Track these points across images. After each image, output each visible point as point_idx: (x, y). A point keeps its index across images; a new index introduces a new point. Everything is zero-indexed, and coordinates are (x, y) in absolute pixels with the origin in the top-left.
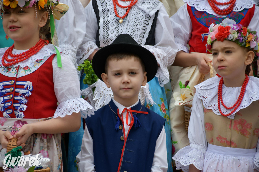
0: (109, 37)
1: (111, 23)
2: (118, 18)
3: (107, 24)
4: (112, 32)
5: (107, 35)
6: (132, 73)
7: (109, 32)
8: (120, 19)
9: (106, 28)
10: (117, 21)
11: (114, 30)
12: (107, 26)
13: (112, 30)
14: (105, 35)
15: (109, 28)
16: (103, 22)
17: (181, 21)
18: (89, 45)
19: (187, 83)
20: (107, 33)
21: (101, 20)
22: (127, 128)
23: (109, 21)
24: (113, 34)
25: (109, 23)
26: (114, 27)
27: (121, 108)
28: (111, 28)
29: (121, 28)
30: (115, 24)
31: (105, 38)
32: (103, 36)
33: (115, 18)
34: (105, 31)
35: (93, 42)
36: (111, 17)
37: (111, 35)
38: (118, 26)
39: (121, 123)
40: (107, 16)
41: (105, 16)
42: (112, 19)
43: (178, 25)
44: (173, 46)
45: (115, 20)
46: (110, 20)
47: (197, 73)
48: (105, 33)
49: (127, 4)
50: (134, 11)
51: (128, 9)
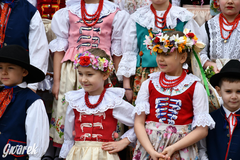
0: (217, 53)
1: (218, 42)
2: (223, 39)
3: (215, 43)
4: (219, 49)
5: (215, 52)
6: (238, 92)
7: (217, 49)
8: (225, 40)
9: (215, 47)
10: (223, 41)
11: (220, 48)
12: (215, 45)
13: (219, 48)
14: (214, 52)
15: (217, 47)
16: (213, 42)
18: (203, 57)
20: (216, 50)
21: (211, 40)
22: (232, 127)
23: (216, 42)
24: (220, 51)
25: (217, 43)
26: (220, 46)
27: (228, 113)
28: (218, 47)
29: (225, 46)
30: (221, 43)
31: (214, 54)
32: (212, 52)
33: (221, 38)
34: (214, 49)
35: (206, 54)
36: (218, 38)
37: (218, 52)
38: (223, 45)
39: (228, 124)
40: (216, 37)
41: (214, 37)
42: (219, 39)
45: (221, 40)
46: (218, 41)
48: (214, 50)
49: (230, 28)
50: (235, 33)
51: (231, 31)
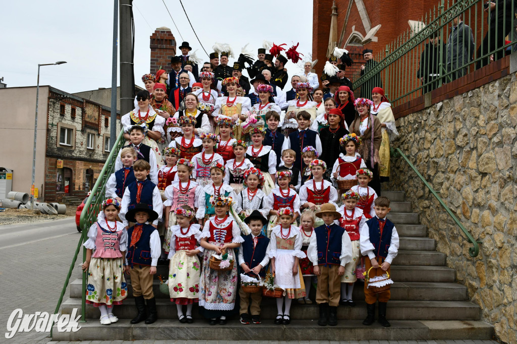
4: (247, 205)
6: (259, 225)
8: (250, 200)
9: (245, 204)
14: (245, 206)
16: (244, 201)
17: (270, 199)
18: (240, 209)
19: (273, 221)
22: (255, 244)
25: (246, 202)
26: (248, 203)
27: (254, 236)
29: (250, 204)
35: (241, 207)
39: (254, 242)
41: (245, 199)
42: (247, 200)
44: (268, 208)
47: (276, 218)
49: (252, 194)
50: (255, 197)
51: (253, 196)
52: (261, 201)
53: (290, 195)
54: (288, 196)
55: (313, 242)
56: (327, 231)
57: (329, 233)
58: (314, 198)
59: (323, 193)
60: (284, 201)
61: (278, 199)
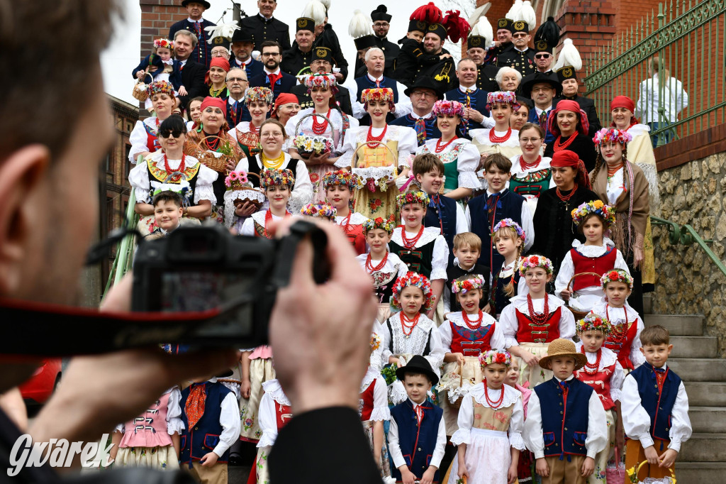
0: (400, 349)
1: (400, 338)
4: (402, 345)
8: (406, 336)
12: (398, 340)
16: (396, 338)
17: (445, 333)
18: (386, 352)
20: (399, 346)
22: (420, 418)
28: (401, 342)
29: (407, 342)
30: (403, 339)
32: (396, 348)
35: (389, 350)
36: (400, 334)
39: (416, 414)
41: (397, 333)
43: (444, 336)
44: (441, 351)
45: (403, 336)
49: (411, 324)
50: (415, 329)
51: (412, 328)
52: (427, 337)
53: (484, 324)
54: (479, 326)
55: (534, 412)
56: (562, 393)
57: (565, 396)
58: (530, 329)
59: (548, 319)
60: (472, 337)
61: (461, 332)
